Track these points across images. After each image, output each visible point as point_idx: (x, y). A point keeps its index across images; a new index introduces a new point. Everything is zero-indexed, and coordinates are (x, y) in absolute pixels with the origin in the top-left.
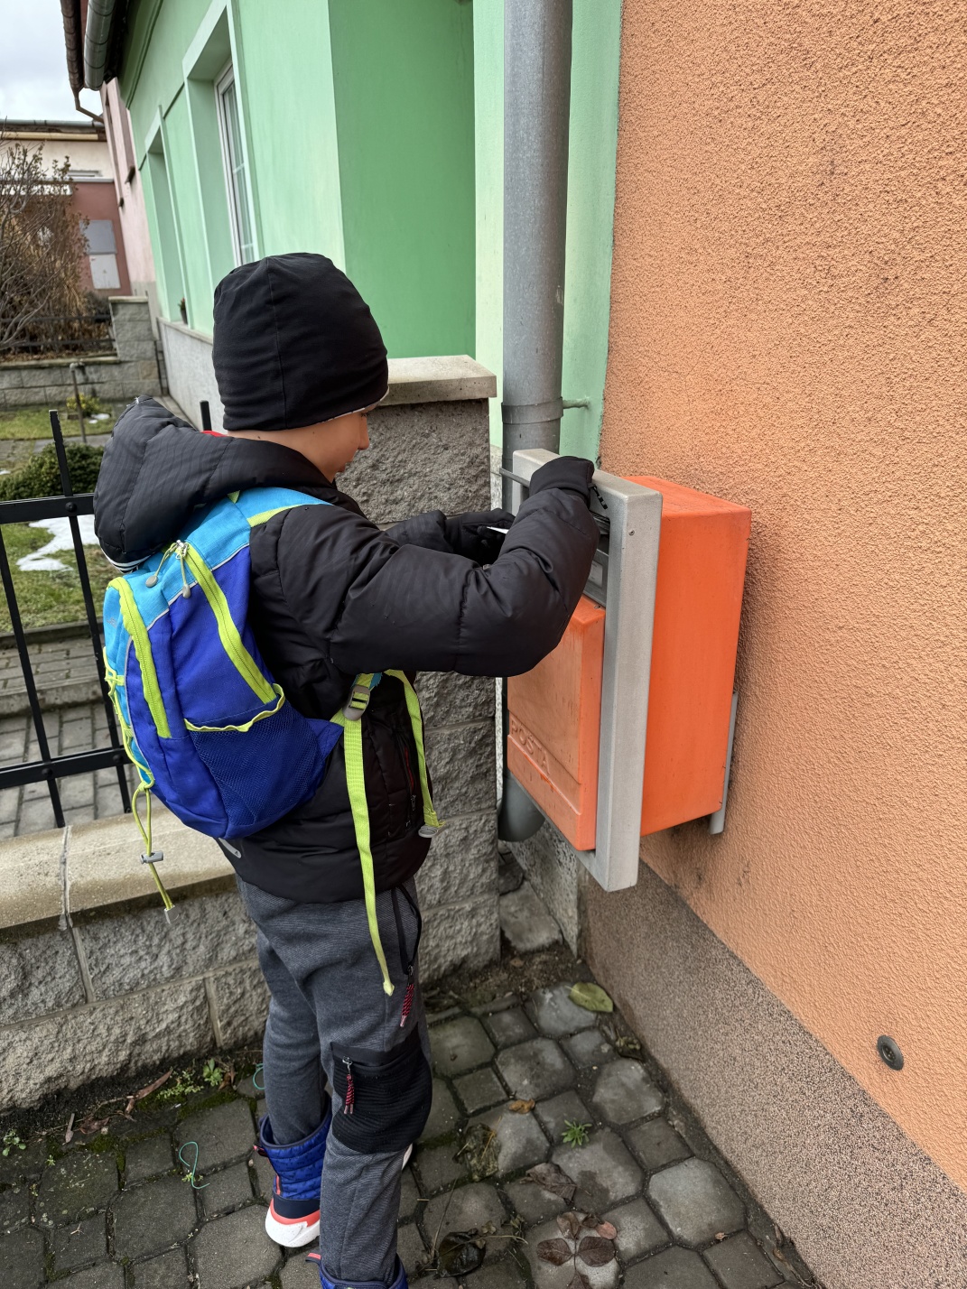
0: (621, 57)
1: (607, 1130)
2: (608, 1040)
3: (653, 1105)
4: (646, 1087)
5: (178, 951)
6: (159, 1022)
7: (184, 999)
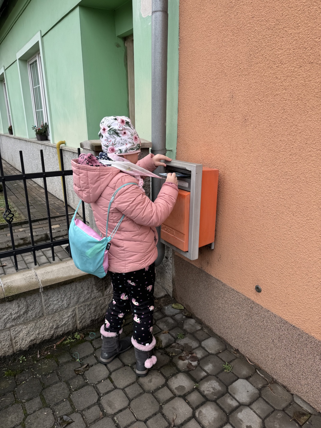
1: (189, 334)
2: (184, 315)
3: (199, 327)
4: (196, 324)
5: (69, 299)
6: (63, 321)
7: (70, 314)
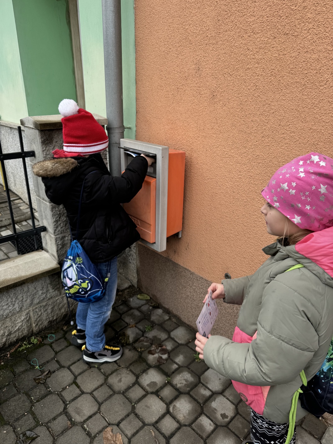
0: (135, 32)
1: (157, 326)
2: (151, 306)
3: (167, 317)
4: (164, 314)
5: (21, 302)
6: (16, 327)
7: (23, 318)
